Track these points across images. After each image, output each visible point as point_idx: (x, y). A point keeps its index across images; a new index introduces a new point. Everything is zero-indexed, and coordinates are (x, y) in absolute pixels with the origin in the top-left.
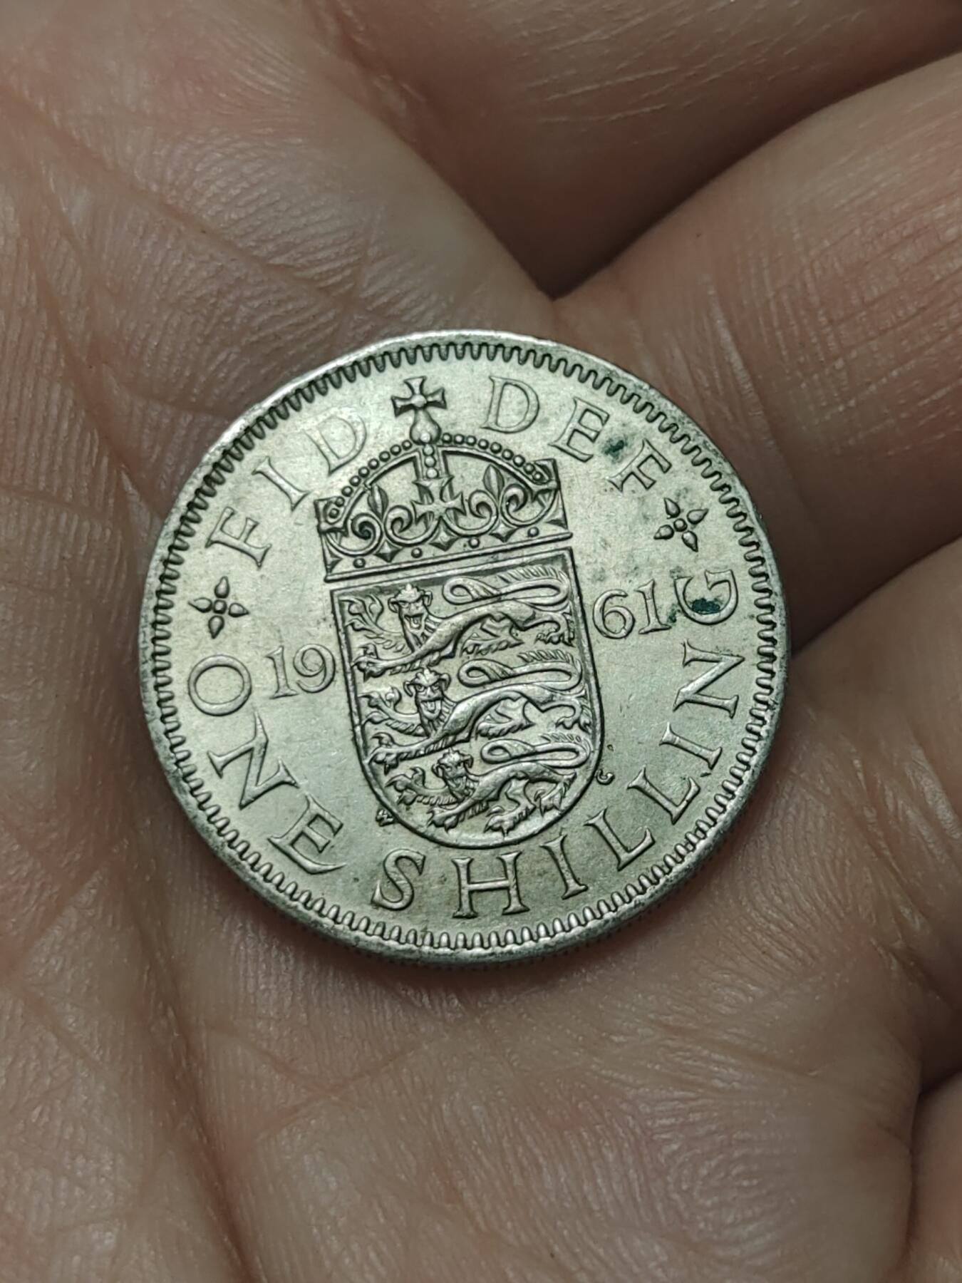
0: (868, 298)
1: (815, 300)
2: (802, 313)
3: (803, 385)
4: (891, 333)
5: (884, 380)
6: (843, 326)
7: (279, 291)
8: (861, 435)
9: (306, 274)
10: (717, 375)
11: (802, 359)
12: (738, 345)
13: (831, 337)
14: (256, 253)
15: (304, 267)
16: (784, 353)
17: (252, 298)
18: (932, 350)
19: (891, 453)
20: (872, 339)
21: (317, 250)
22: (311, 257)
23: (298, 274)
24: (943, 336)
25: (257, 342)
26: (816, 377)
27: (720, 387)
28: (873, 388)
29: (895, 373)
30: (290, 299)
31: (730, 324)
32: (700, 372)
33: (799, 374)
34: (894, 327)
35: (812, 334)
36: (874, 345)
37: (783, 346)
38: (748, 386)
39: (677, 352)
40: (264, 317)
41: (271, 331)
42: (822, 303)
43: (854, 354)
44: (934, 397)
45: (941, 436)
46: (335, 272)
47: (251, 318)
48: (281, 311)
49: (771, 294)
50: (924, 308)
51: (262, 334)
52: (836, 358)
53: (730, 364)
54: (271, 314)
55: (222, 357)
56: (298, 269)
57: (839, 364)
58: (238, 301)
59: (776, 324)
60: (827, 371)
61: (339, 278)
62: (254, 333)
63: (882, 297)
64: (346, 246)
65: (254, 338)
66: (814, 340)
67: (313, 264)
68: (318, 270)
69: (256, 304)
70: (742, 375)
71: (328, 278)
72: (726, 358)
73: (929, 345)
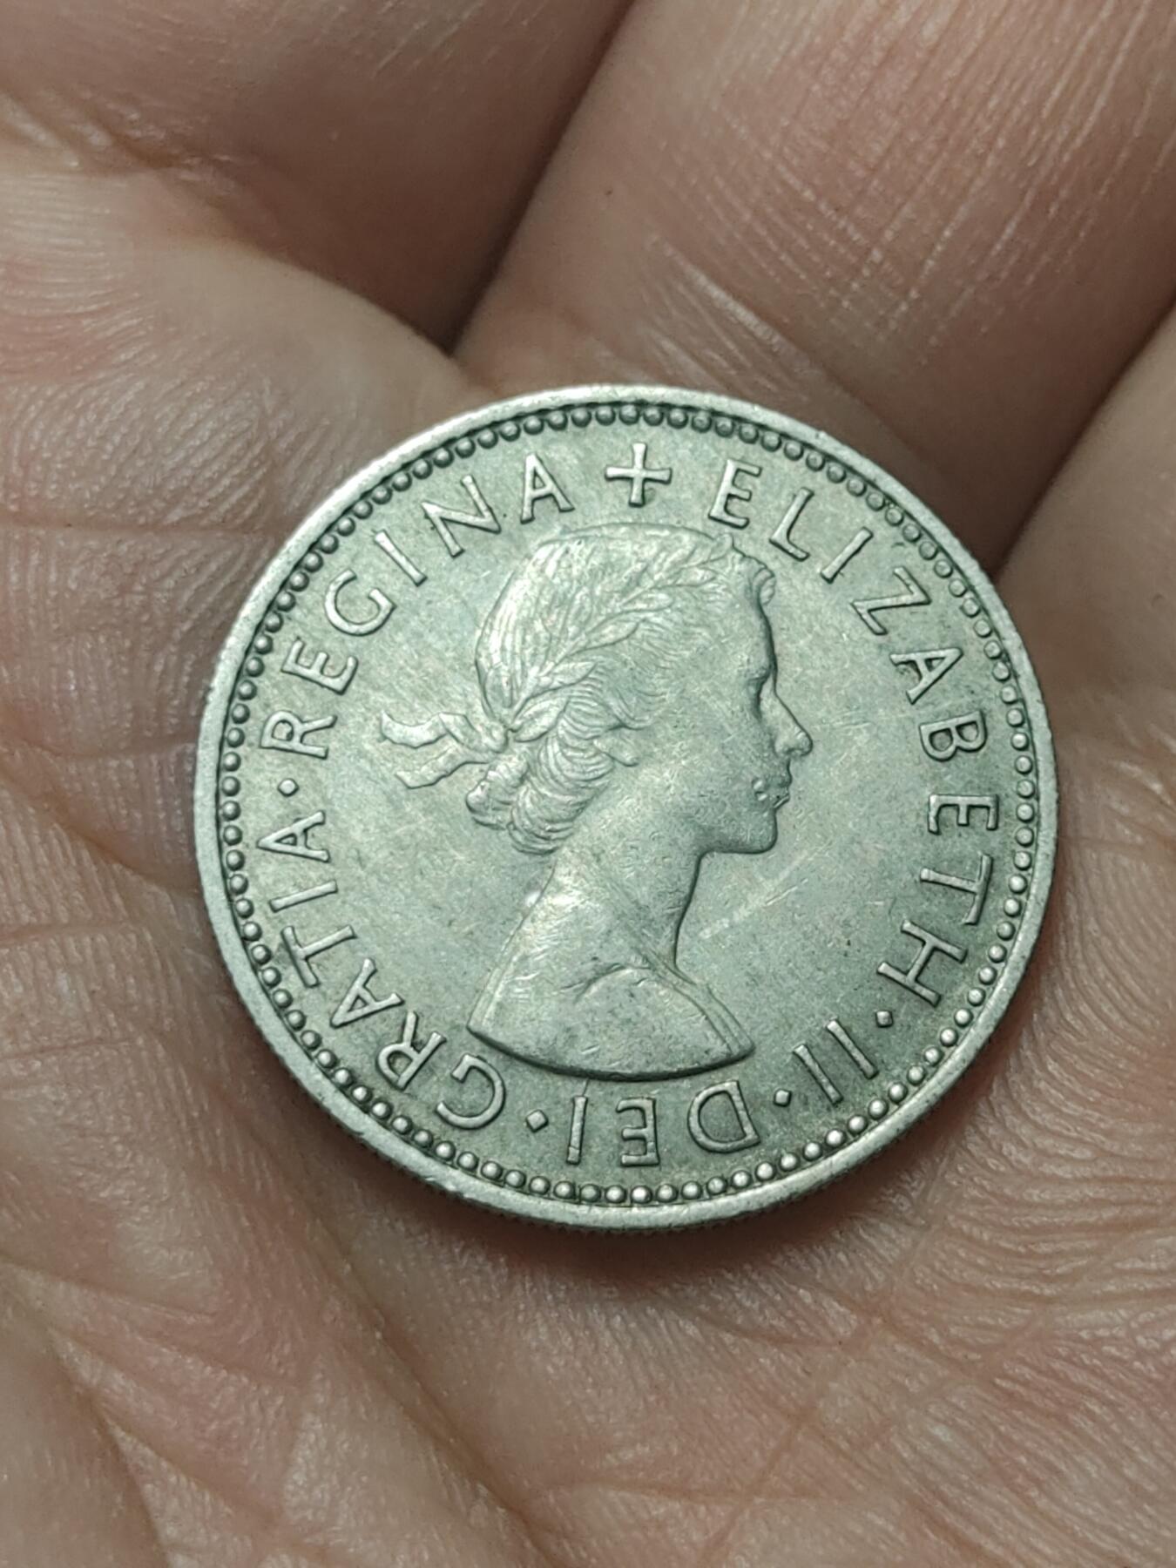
0: (872, 160)
1: (808, 194)
2: (801, 217)
3: (846, 304)
4: (921, 190)
5: (939, 248)
6: (859, 210)
7: (192, 552)
8: (942, 327)
9: (214, 517)
10: (731, 345)
11: (828, 274)
12: (738, 296)
13: (851, 229)
14: (142, 520)
15: (206, 510)
16: (803, 277)
17: (163, 577)
18: (979, 182)
19: (984, 329)
20: (900, 207)
21: (213, 482)
22: (212, 494)
23: (204, 522)
24: (982, 158)
25: (193, 628)
26: (855, 286)
27: (742, 358)
28: (930, 263)
29: (947, 233)
30: (208, 558)
31: (716, 278)
32: (710, 353)
33: (832, 292)
34: (921, 179)
35: (826, 237)
36: (907, 211)
37: (797, 270)
38: (777, 338)
39: (668, 345)
40: (186, 596)
41: (204, 606)
42: (819, 195)
43: (889, 235)
44: (1005, 237)
45: (1031, 278)
46: (248, 498)
47: (172, 602)
48: (203, 579)
49: (747, 216)
50: (945, 139)
51: (195, 616)
52: (868, 251)
53: (740, 323)
54: (194, 586)
55: (158, 668)
56: (201, 517)
57: (877, 255)
58: (148, 590)
59: (775, 248)
60: (866, 272)
61: (255, 504)
62: (183, 620)
63: (889, 151)
64: (246, 461)
65: (186, 627)
66: (832, 243)
67: (216, 502)
68: (226, 506)
69: (169, 583)
70: (761, 330)
71: (244, 508)
72: (732, 319)
73: (971, 181)
